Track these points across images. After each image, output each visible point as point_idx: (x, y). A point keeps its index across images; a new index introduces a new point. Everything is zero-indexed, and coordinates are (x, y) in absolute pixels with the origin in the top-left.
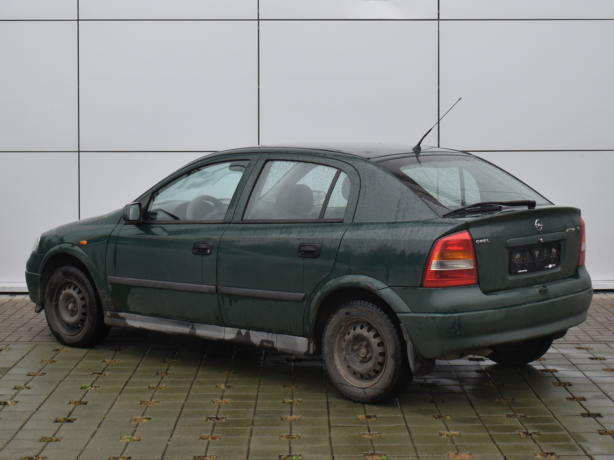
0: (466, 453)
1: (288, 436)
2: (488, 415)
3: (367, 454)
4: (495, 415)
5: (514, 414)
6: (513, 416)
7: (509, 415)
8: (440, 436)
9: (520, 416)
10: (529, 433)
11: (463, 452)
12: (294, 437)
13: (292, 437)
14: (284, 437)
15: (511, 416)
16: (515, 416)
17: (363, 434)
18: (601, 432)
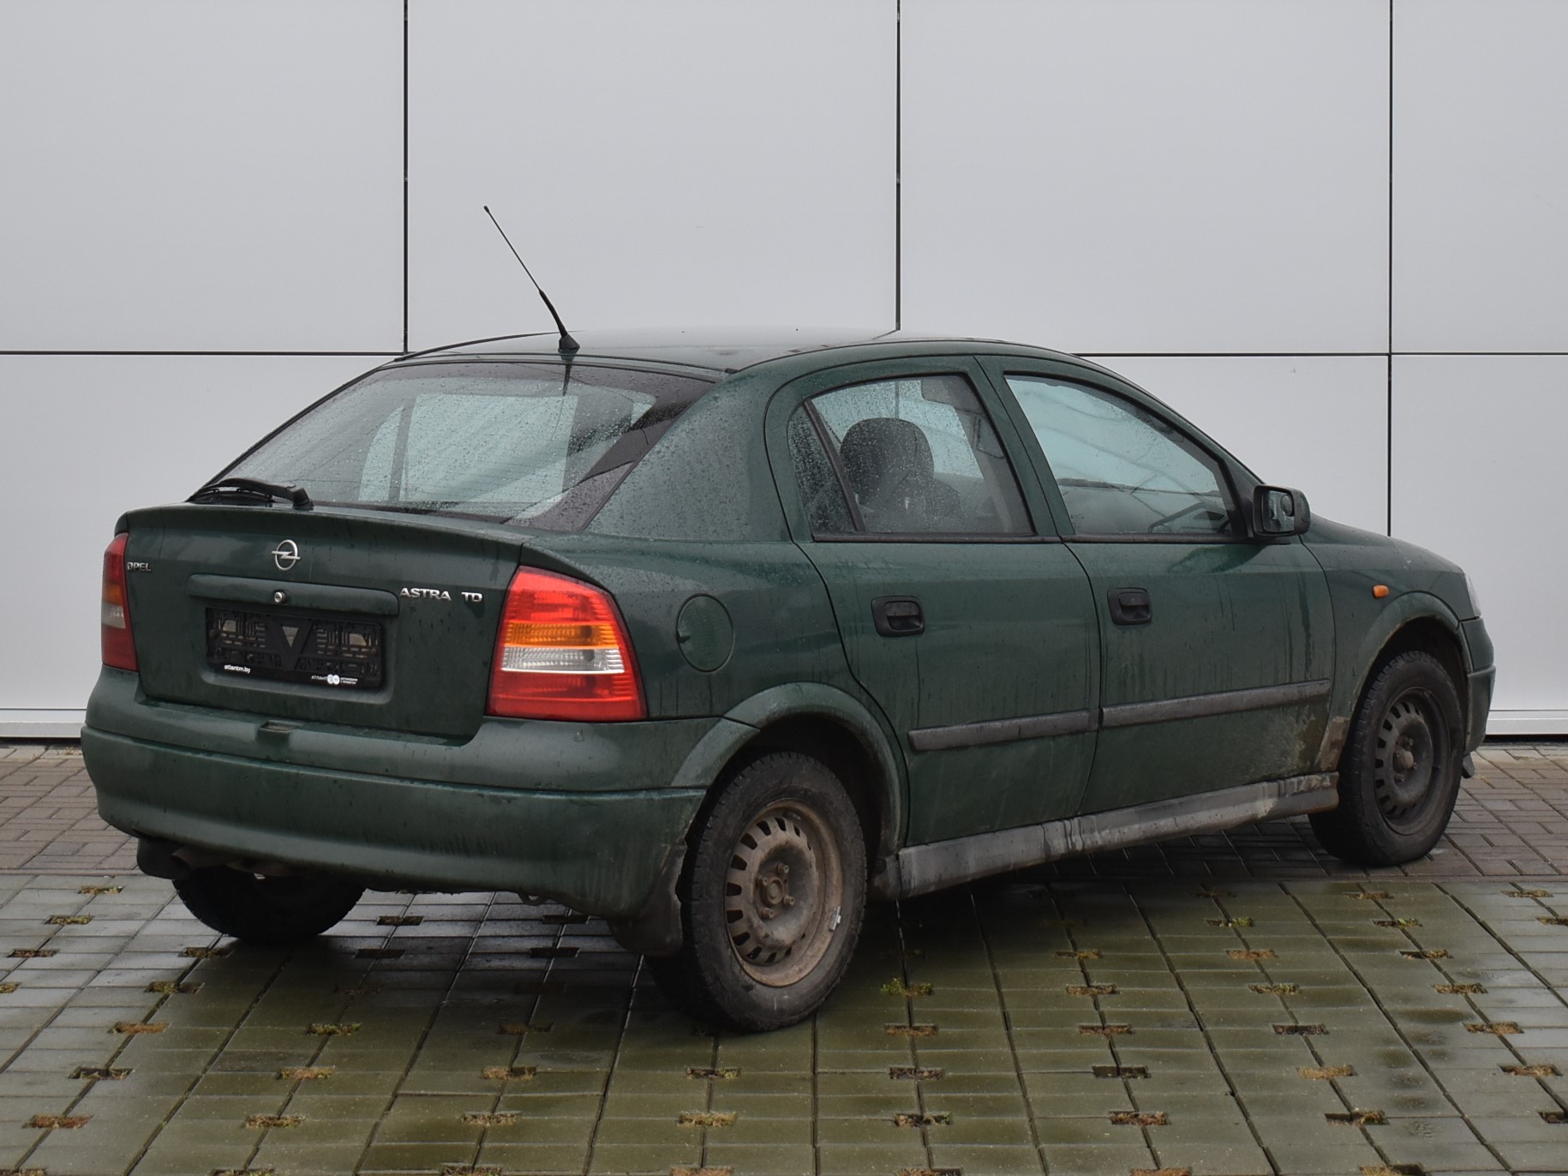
0: (722, 1170)
1: (270, 1119)
2: (841, 1071)
3: (453, 1168)
4: (859, 1071)
5: (914, 1067)
6: (911, 1073)
7: (901, 1070)
8: (678, 1125)
9: (930, 1072)
10: (925, 1119)
11: (713, 1167)
12: (285, 1122)
13: (279, 1122)
14: (258, 1123)
15: (905, 1073)
16: (915, 1072)
17: (475, 1117)
18: (1121, 1116)
